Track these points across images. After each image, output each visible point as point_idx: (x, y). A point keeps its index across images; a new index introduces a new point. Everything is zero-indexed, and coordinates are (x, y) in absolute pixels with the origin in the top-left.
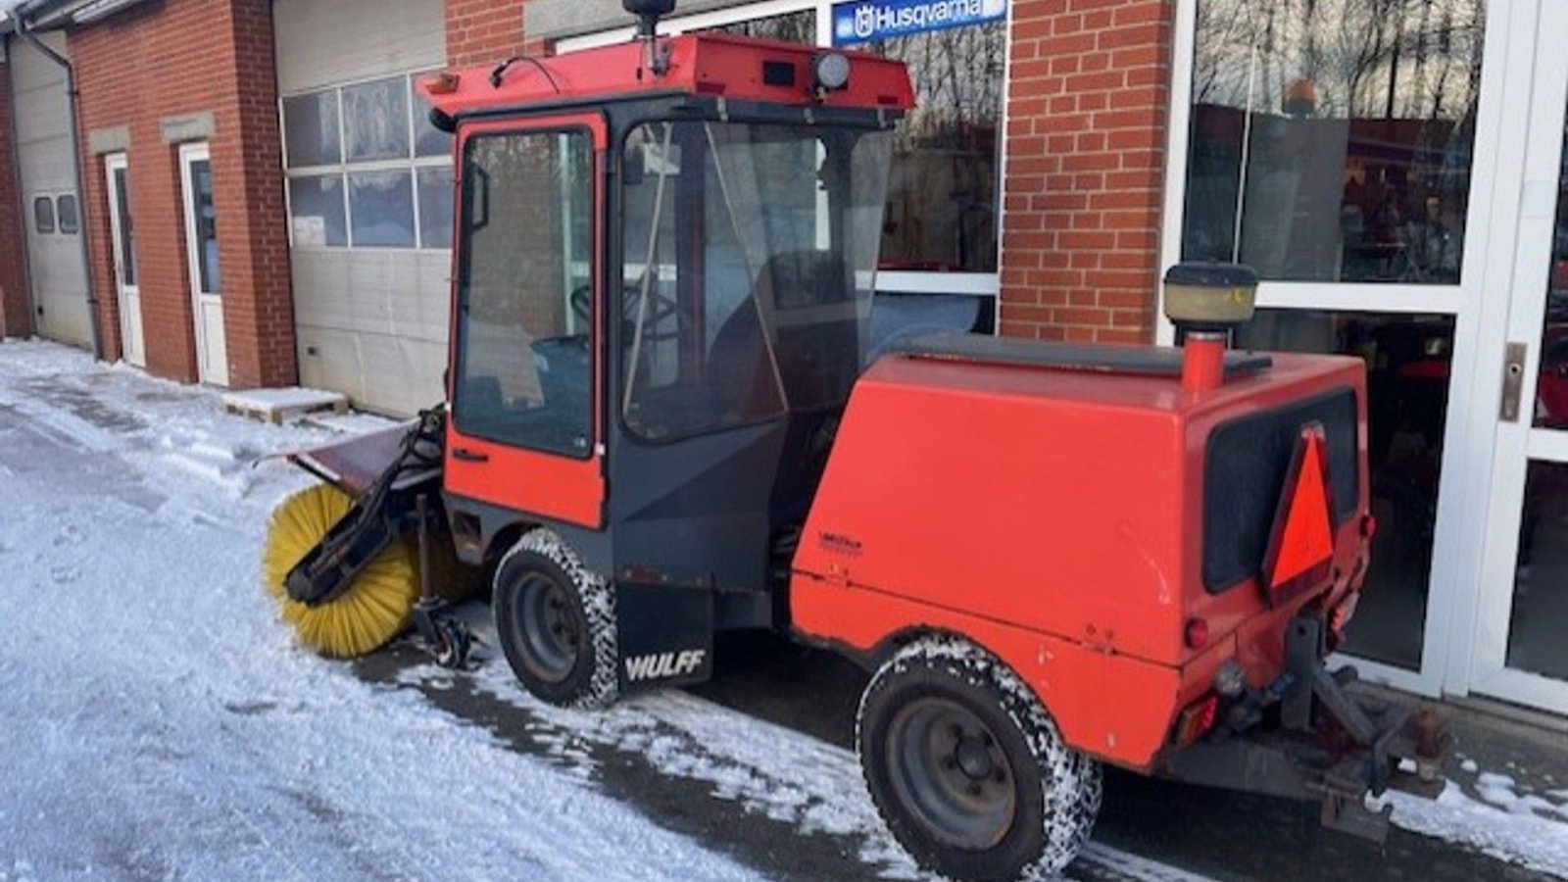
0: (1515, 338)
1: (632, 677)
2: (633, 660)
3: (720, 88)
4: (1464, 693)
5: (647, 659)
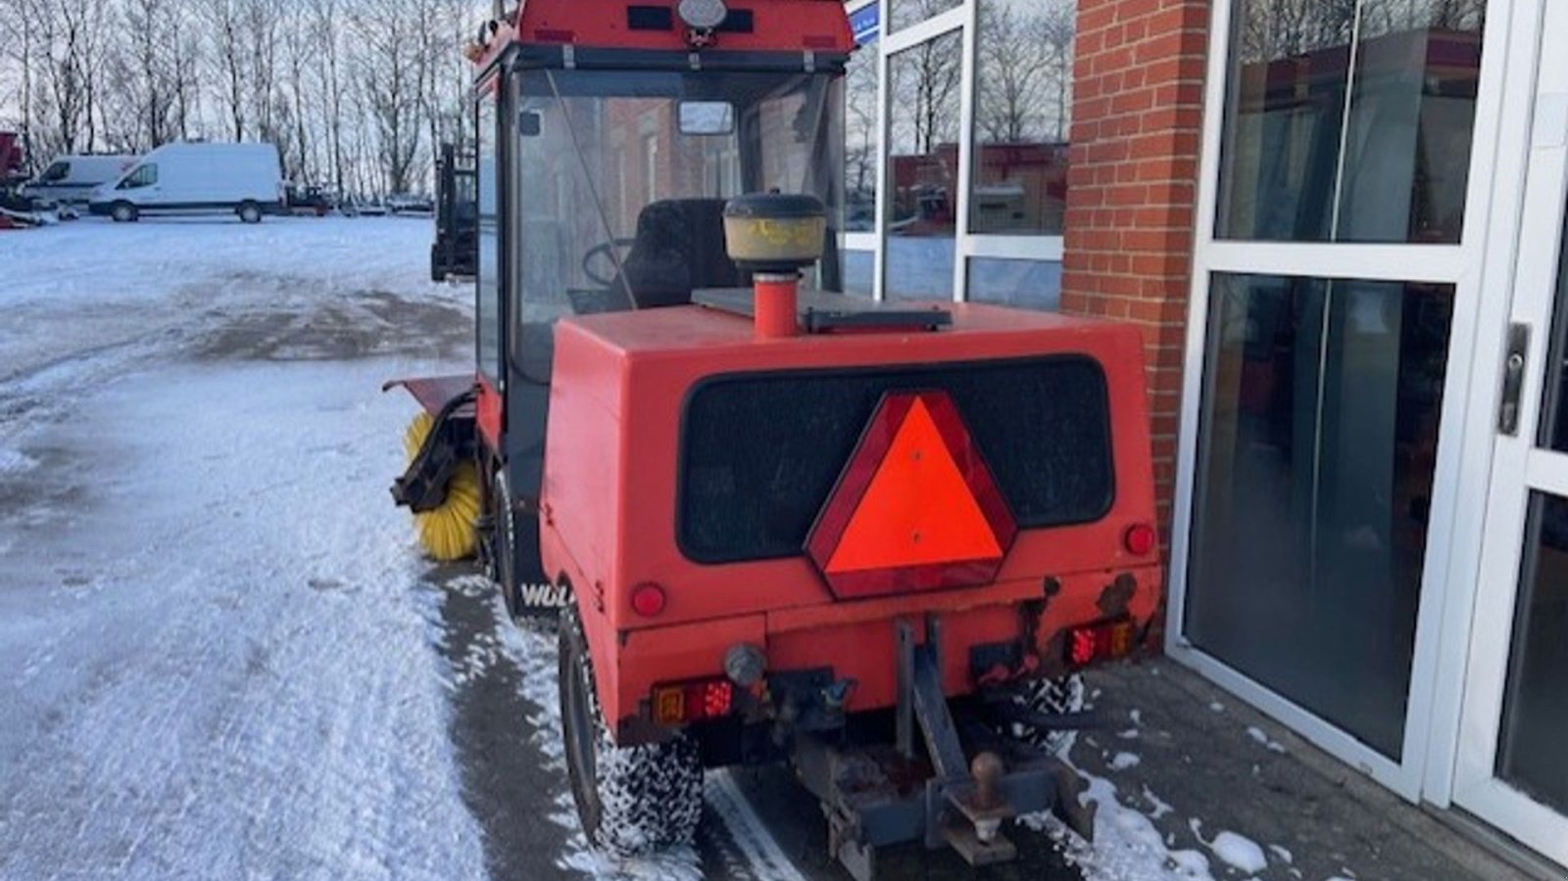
0: (1518, 318)
1: (528, 602)
2: (528, 587)
3: (567, 37)
4: (1444, 804)
5: (542, 588)
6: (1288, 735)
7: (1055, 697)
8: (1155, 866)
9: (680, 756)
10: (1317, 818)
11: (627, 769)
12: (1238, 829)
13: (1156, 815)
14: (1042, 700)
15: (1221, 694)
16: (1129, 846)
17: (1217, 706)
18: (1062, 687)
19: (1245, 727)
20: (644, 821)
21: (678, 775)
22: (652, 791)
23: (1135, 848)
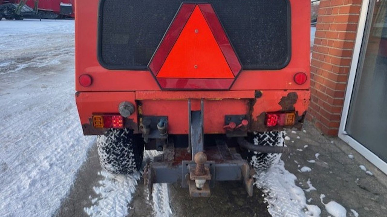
6: (376, 170)
7: (271, 142)
8: (298, 209)
9: (124, 143)
10: (376, 202)
11: (105, 145)
12: (340, 201)
13: (308, 190)
14: (265, 142)
15: (354, 152)
16: (291, 200)
17: (351, 156)
18: (274, 138)
19: (359, 165)
20: (112, 163)
21: (123, 149)
22: (113, 153)
23: (293, 201)
